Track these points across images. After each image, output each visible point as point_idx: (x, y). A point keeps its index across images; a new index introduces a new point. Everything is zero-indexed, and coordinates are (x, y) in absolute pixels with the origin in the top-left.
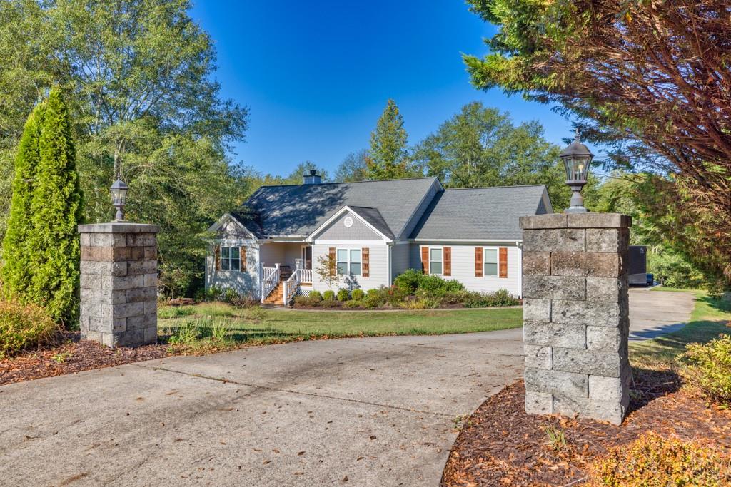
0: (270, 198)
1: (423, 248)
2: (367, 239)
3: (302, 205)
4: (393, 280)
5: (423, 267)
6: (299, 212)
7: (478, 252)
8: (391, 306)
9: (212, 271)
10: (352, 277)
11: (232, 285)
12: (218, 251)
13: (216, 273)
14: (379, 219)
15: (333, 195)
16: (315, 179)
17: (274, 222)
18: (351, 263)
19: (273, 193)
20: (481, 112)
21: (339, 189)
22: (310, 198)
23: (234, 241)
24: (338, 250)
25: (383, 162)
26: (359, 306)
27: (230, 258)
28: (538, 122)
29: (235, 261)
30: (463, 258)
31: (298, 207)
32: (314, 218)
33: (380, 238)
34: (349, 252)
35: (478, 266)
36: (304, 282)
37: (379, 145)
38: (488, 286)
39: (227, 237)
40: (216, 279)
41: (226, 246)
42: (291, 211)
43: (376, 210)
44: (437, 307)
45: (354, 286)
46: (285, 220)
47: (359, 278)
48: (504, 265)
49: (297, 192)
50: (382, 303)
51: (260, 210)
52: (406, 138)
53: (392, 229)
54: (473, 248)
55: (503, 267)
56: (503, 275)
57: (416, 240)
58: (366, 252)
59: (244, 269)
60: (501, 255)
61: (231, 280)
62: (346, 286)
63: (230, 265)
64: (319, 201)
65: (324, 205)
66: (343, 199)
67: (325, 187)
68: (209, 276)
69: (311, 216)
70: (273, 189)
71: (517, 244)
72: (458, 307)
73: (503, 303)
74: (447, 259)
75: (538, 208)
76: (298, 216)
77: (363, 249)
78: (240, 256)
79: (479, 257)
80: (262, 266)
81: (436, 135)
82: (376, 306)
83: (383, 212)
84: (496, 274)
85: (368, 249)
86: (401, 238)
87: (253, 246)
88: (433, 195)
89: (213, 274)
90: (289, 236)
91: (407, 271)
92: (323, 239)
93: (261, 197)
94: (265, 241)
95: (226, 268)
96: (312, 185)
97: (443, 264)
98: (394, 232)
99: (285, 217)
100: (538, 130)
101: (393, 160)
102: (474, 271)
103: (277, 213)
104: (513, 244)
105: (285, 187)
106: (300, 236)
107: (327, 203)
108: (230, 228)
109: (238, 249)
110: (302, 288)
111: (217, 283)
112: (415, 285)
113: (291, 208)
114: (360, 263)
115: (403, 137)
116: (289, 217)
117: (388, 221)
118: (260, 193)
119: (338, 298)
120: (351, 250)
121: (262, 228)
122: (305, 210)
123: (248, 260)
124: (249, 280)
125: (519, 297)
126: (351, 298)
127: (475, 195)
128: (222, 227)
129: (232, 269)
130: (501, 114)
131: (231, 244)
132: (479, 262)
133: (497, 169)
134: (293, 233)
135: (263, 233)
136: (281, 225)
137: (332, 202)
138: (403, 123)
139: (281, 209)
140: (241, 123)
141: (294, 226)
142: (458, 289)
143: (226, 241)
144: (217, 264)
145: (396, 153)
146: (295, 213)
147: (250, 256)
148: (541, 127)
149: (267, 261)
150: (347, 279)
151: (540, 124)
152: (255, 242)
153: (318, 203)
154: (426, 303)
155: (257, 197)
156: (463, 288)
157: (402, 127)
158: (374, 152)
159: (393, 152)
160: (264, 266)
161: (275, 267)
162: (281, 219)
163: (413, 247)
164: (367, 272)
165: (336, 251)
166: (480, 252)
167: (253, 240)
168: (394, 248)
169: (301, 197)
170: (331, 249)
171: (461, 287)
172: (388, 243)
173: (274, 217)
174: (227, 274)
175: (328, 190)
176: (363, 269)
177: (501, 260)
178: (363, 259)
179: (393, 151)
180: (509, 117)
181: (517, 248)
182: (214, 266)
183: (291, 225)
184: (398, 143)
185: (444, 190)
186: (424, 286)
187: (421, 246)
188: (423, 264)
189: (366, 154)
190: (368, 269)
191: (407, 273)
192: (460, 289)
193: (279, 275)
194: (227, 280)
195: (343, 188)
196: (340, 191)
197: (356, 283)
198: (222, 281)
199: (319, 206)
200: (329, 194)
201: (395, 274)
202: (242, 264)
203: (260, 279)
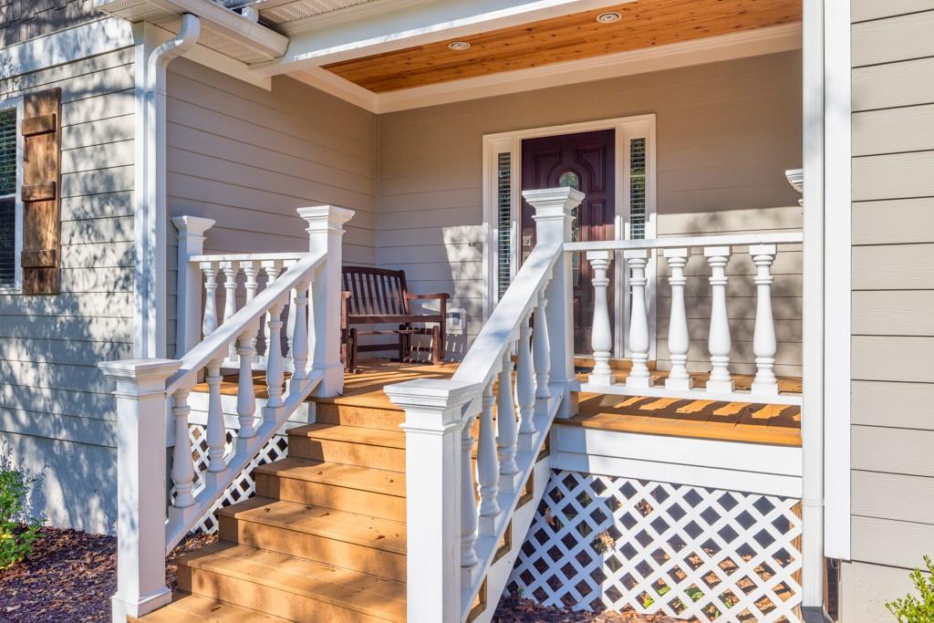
59: (44, 275)
123: (72, 205)
193: (336, 322)
202: (34, 236)
203: (174, 348)
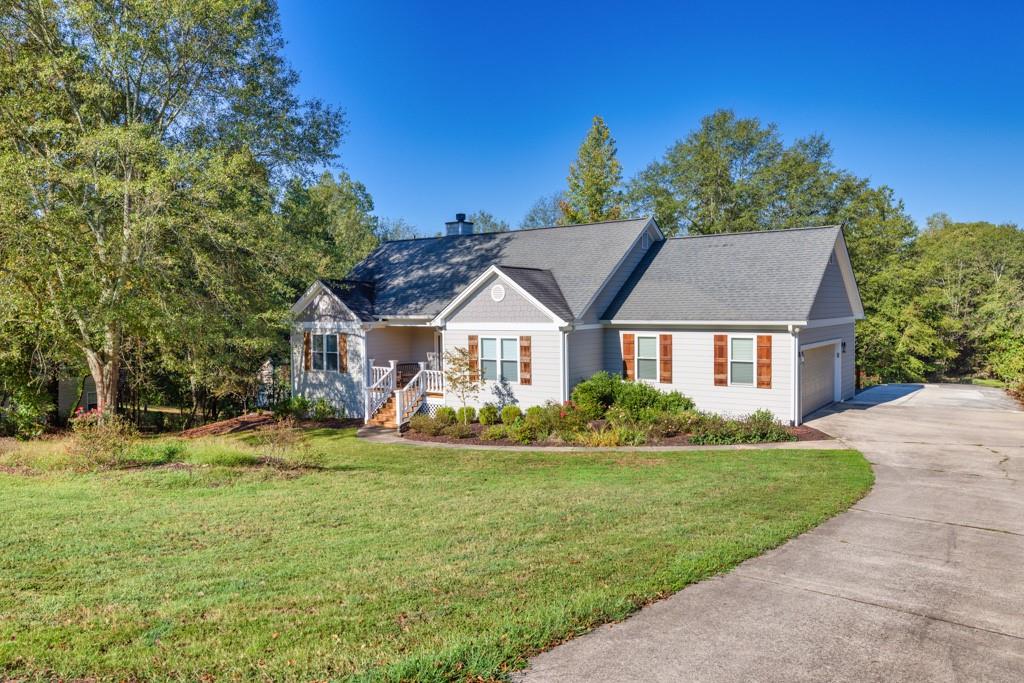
0: (395, 258)
1: (625, 336)
2: (527, 321)
3: (437, 268)
4: (571, 391)
5: (625, 368)
6: (432, 279)
7: (719, 343)
8: (559, 440)
9: (301, 373)
10: (505, 385)
11: (328, 394)
12: (307, 342)
13: (306, 375)
14: (550, 287)
15: (487, 250)
16: (463, 228)
17: (394, 295)
18: (502, 362)
19: (400, 250)
20: (730, 125)
21: (497, 241)
22: (452, 256)
23: (329, 326)
24: (482, 339)
25: (587, 209)
26: (506, 437)
27: (325, 352)
28: (821, 138)
29: (331, 356)
30: (693, 353)
31: (431, 270)
32: (452, 288)
33: (549, 320)
34: (498, 342)
35: (720, 368)
36: (432, 391)
37: (581, 184)
38: (736, 403)
39: (320, 317)
40: (305, 384)
41: (319, 333)
42: (420, 278)
43: (549, 273)
44: (642, 443)
45: (508, 400)
46: (409, 292)
47: (515, 386)
48: (765, 367)
49: (435, 248)
50: (545, 434)
51: (377, 277)
52: (620, 172)
53: (570, 304)
54: (711, 336)
55: (764, 369)
56: (765, 383)
57: (613, 322)
58: (526, 344)
59: (344, 369)
60: (760, 349)
61: (327, 386)
62: (495, 400)
63: (325, 363)
64: (464, 261)
65: (470, 267)
66: (501, 256)
67: (476, 240)
68: (297, 379)
69: (449, 284)
70: (402, 245)
71: (790, 328)
72: (679, 444)
73: (763, 436)
74: (665, 355)
75: (828, 265)
76: (429, 284)
77: (522, 338)
78: (338, 348)
79: (720, 351)
80: (372, 364)
81: (661, 163)
82: (535, 439)
83: (560, 276)
84: (752, 382)
85: (528, 339)
86: (585, 319)
87: (357, 332)
88: (646, 247)
89: (302, 376)
90: (411, 317)
91: (597, 375)
92: (460, 321)
93: (381, 257)
94: (373, 325)
95: (318, 366)
96: (458, 237)
97: (658, 362)
98: (573, 309)
99: (410, 287)
100: (822, 150)
101: (600, 204)
102: (711, 377)
103: (399, 281)
104: (783, 330)
105: (417, 241)
106: (425, 317)
107: (476, 264)
108: (324, 304)
109: (336, 337)
110: (430, 401)
111: (307, 390)
112: (607, 400)
113: (421, 273)
114: (516, 362)
115: (615, 170)
116: (416, 286)
117: (566, 290)
118: (382, 251)
119: (480, 420)
120: (502, 340)
121: (373, 303)
122: (441, 275)
123: (349, 355)
124: (351, 386)
125: (793, 423)
126: (499, 421)
127: (717, 246)
128: (312, 303)
129: (328, 368)
130: (763, 128)
131: (326, 330)
132: (721, 360)
133: (756, 211)
134: (416, 311)
135: (373, 312)
136: (403, 299)
137: (483, 262)
138: (616, 150)
139: (407, 274)
140: (334, 137)
141: (421, 300)
142: (683, 408)
143: (318, 324)
144: (307, 361)
145: (605, 194)
146: (426, 280)
147: (352, 349)
148: (827, 145)
149: (377, 357)
150: (497, 388)
151: (826, 142)
152: (358, 326)
153: (462, 264)
154: (621, 436)
155: (377, 257)
156: (692, 405)
157: (614, 157)
158: (574, 195)
159: (601, 194)
160: (374, 365)
161: (389, 366)
162: (402, 290)
163: (609, 335)
164: (528, 377)
165: (480, 341)
166: (723, 343)
167: (356, 324)
168: (573, 338)
169: (438, 255)
170: (471, 338)
171: (689, 405)
172: (561, 329)
173: (393, 288)
174: (322, 377)
175: (481, 244)
176: (522, 371)
177: (760, 356)
178: (521, 355)
179: (600, 191)
180: (774, 132)
181: (789, 337)
182: (303, 364)
183: (415, 298)
184: (608, 180)
185: (664, 240)
186: (623, 401)
187: (622, 333)
188: (624, 362)
189: (563, 197)
190: (530, 372)
191: (597, 378)
192: (686, 408)
193: (394, 378)
194: (321, 385)
195: (502, 240)
196: (498, 245)
197: (510, 395)
198: (314, 387)
199: (463, 268)
200: (481, 249)
201: (574, 379)
202: (341, 361)
203: (368, 385)
